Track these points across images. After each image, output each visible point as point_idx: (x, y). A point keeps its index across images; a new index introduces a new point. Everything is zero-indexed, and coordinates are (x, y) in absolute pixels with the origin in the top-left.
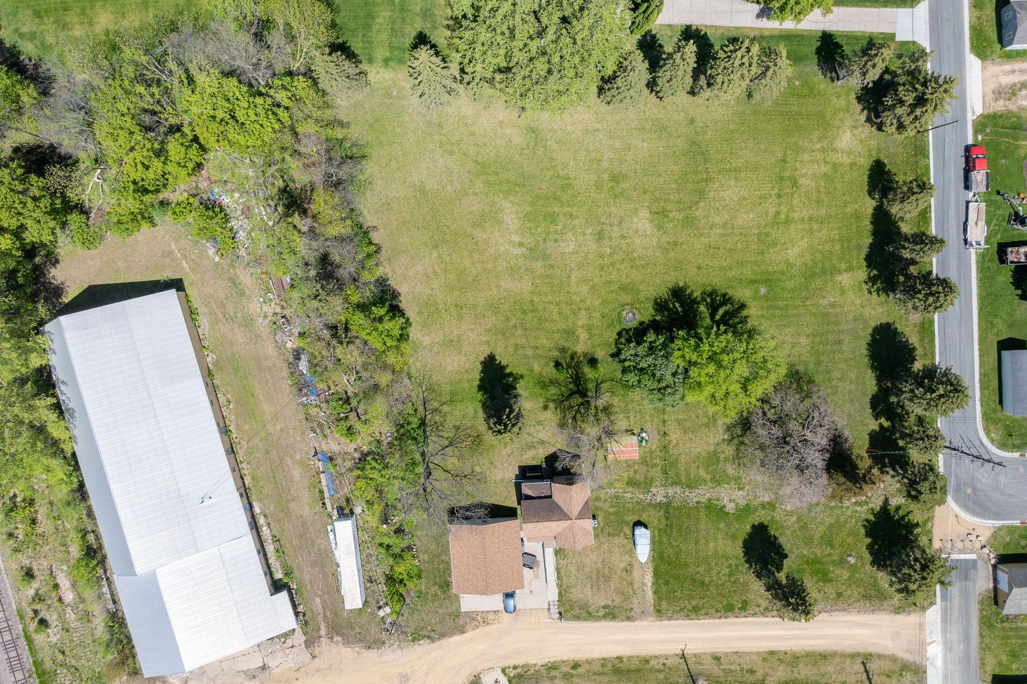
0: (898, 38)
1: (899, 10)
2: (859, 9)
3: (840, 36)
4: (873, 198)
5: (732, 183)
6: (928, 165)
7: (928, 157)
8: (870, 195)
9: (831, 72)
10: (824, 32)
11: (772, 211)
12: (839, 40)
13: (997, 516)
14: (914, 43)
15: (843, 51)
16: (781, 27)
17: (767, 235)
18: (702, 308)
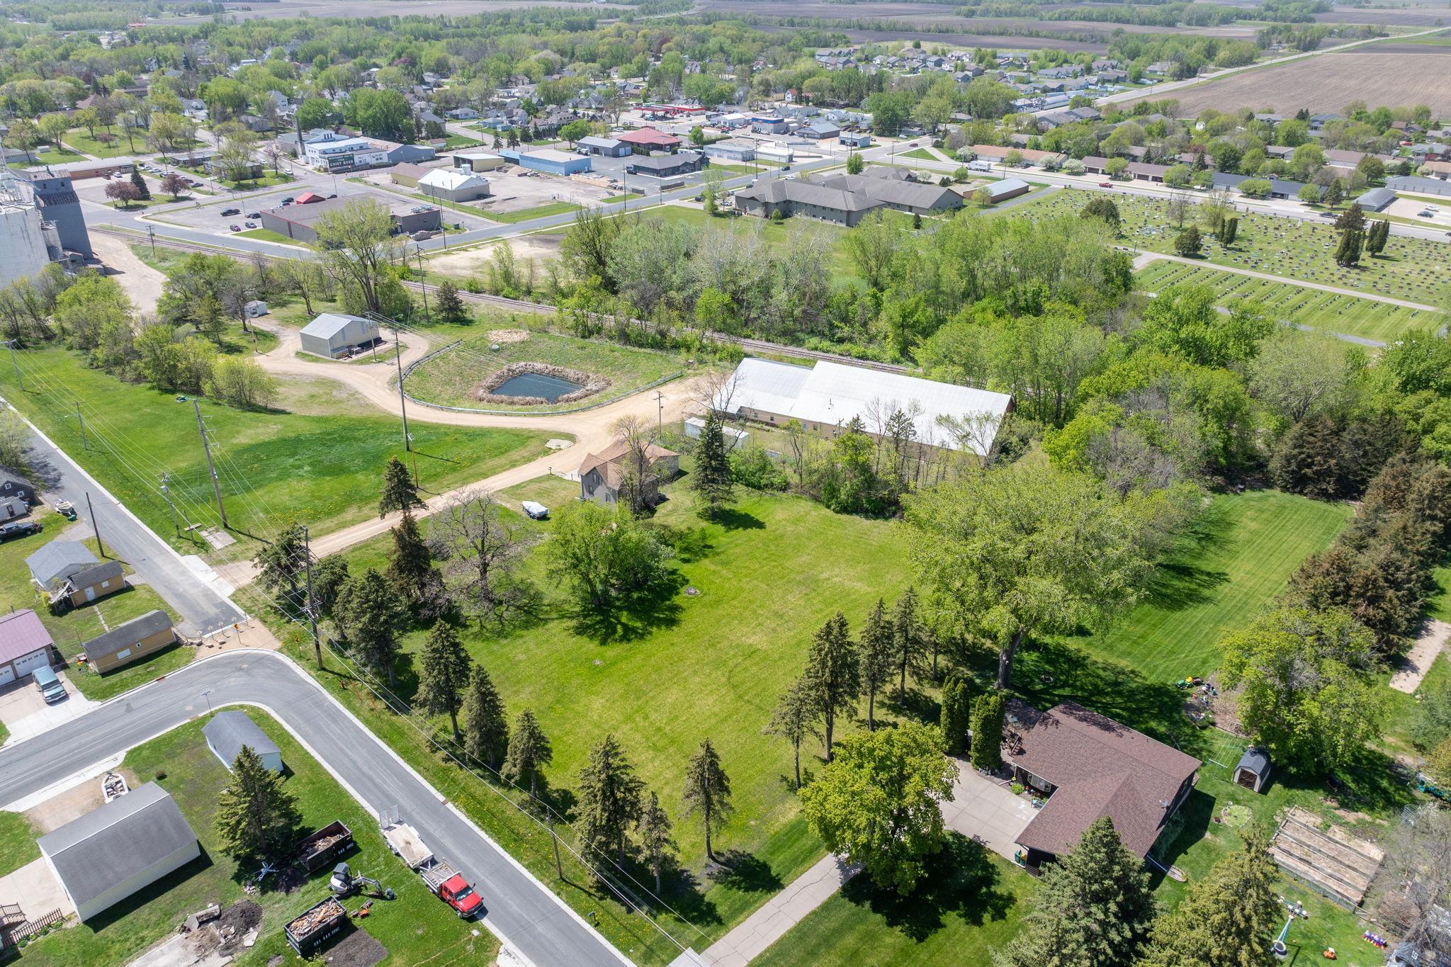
0: (690, 951)
2: (772, 941)
3: (759, 898)
4: (557, 791)
5: (716, 709)
6: (519, 859)
7: (527, 867)
8: (564, 791)
9: (727, 858)
10: (782, 887)
11: (653, 716)
12: (757, 894)
13: (198, 669)
15: (739, 888)
17: (639, 698)
18: (639, 624)
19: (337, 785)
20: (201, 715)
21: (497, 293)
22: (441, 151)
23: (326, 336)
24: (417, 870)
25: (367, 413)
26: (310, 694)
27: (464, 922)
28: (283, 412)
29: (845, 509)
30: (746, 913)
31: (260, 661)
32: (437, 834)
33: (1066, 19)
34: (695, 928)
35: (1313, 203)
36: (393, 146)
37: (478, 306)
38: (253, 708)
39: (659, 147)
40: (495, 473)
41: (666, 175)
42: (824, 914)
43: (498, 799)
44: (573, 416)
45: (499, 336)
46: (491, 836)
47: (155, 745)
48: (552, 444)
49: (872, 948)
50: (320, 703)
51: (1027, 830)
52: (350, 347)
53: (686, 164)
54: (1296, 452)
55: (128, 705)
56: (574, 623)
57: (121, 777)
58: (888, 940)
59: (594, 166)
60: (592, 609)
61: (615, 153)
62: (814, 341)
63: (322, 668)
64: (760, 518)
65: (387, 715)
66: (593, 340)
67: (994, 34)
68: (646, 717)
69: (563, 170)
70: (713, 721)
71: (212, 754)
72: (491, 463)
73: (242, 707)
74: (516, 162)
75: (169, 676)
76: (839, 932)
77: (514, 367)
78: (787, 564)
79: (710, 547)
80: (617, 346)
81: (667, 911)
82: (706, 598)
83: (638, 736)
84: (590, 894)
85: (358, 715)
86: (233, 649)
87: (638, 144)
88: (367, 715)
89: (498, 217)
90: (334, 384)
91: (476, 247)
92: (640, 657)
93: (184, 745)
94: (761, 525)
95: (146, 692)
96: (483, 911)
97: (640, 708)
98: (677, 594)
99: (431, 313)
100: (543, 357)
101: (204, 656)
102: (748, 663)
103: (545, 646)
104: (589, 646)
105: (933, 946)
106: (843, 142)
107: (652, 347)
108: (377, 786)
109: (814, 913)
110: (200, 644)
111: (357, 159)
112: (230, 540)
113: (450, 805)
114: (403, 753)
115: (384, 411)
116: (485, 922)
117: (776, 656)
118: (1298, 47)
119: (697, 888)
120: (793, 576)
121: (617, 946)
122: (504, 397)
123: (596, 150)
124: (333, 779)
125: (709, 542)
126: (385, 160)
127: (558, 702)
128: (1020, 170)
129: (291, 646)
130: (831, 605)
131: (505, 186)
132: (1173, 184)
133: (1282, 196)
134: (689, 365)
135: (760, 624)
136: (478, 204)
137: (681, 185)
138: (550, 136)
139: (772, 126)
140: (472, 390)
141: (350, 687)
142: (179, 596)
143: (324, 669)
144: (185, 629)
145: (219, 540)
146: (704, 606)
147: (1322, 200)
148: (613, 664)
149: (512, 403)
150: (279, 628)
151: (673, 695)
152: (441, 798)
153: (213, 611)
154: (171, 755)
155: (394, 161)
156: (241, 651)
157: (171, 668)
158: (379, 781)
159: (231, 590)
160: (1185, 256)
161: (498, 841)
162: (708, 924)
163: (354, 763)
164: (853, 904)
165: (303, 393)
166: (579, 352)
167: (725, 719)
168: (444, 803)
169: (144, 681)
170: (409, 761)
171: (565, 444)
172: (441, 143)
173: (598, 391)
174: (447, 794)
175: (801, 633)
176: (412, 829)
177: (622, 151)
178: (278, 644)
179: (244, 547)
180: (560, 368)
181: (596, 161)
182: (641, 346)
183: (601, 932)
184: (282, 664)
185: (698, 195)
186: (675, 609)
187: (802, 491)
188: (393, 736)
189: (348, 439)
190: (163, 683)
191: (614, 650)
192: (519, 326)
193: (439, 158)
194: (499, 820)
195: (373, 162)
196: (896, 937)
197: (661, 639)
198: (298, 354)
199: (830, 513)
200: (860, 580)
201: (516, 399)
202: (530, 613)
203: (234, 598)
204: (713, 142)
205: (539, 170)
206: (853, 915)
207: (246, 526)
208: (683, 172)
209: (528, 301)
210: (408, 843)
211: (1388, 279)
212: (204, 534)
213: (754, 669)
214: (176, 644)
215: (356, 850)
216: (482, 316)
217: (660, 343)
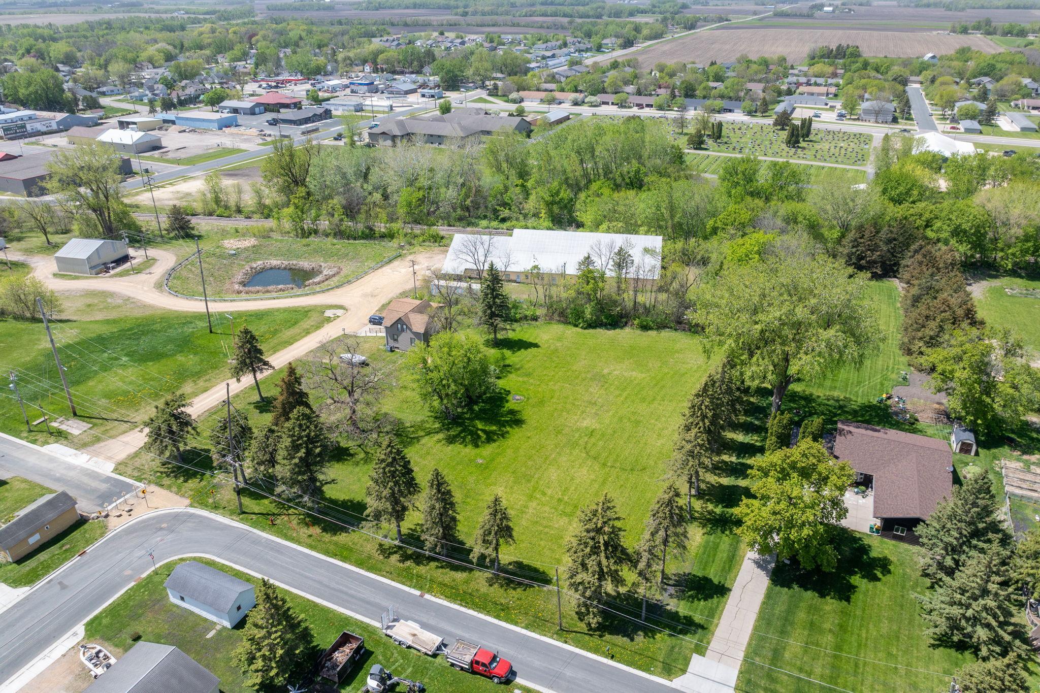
0: (695, 657)
1: (736, 673)
2: (750, 632)
3: (718, 602)
4: (510, 564)
6: (516, 624)
7: (526, 628)
8: (516, 562)
9: (675, 580)
10: (729, 590)
11: (549, 492)
12: (715, 600)
13: (117, 537)
14: (684, 671)
15: (699, 600)
16: (746, 558)
17: (529, 481)
18: (494, 428)
19: (316, 605)
20: (144, 575)
21: (211, 214)
22: (101, 119)
23: (84, 256)
24: (435, 656)
25: (148, 313)
26: (242, 535)
27: (503, 686)
28: (68, 321)
29: (591, 325)
30: (717, 616)
31: (176, 518)
32: (432, 622)
33: (531, 16)
34: (688, 638)
35: (750, 113)
36: (60, 116)
37: (201, 224)
38: (194, 559)
39: (286, 106)
40: (297, 340)
41: (301, 124)
42: (771, 602)
43: (467, 582)
44: (331, 292)
45: (231, 244)
46: (479, 612)
47: (112, 611)
48: (329, 313)
49: (821, 616)
50: (257, 541)
51: (875, 507)
52: (104, 264)
53: (315, 115)
54: (854, 250)
55: (60, 583)
56: (441, 436)
57: (99, 648)
58: (828, 608)
59: (240, 122)
60: (449, 423)
61: (252, 112)
62: (484, 223)
63: (242, 512)
64: (531, 340)
65: (327, 537)
66: (312, 238)
67: (489, 26)
68: (544, 494)
69: (216, 125)
70: (596, 486)
71: (178, 607)
72: (288, 334)
73: (182, 560)
74: (173, 122)
75: (89, 549)
76: (791, 610)
77: (255, 266)
78: (574, 368)
79: (509, 366)
80: (335, 241)
81: (660, 632)
82: (530, 401)
83: (547, 509)
84: (591, 635)
85: (299, 542)
86: (142, 513)
87: (268, 104)
88: (309, 541)
89: (178, 162)
90: (104, 295)
91: (171, 184)
92: (509, 452)
93: (142, 605)
94: (536, 346)
95: (74, 568)
96: (514, 674)
97: (535, 489)
98: (507, 401)
99: (164, 232)
100: (276, 256)
101: (116, 525)
102: (593, 440)
103: (429, 458)
104: (468, 451)
105: (860, 604)
106: (423, 96)
107: (363, 238)
108: (352, 596)
109: (764, 603)
110: (107, 516)
111: (29, 127)
112: (84, 426)
113: (427, 596)
114: (360, 564)
115: (164, 309)
116: (519, 680)
117: (610, 431)
118: (685, 28)
119: (668, 608)
120: (583, 375)
121: (639, 668)
122: (260, 288)
123: (235, 111)
124: (308, 600)
125: (507, 362)
126: (55, 127)
127: (467, 497)
128: (556, 106)
129: (200, 500)
130: (624, 389)
131: (171, 139)
132: (660, 108)
133: (730, 111)
134: (402, 247)
135: (583, 412)
136: (156, 154)
137: (316, 130)
138: (191, 103)
139: (366, 87)
140: (227, 286)
141: (278, 522)
142: (58, 480)
143: (244, 513)
144: (84, 506)
145: (75, 428)
146: (533, 406)
147: (756, 112)
148: (493, 460)
149: (268, 291)
150: (179, 488)
151: (553, 474)
152: (417, 593)
153: (104, 487)
154: (135, 617)
155: (63, 128)
156: (152, 514)
157: (88, 542)
158: (353, 592)
159: (112, 466)
160: (695, 149)
161: (488, 613)
162: (695, 633)
163: (320, 583)
164: (786, 589)
165: (80, 303)
166: (305, 249)
167: (604, 483)
168: (422, 596)
169: (66, 559)
170: (370, 569)
171: (339, 312)
172: (100, 113)
173: (334, 275)
174: (421, 588)
175: (617, 412)
176: (410, 623)
177: (257, 110)
178: (187, 502)
179: (103, 429)
180: (294, 262)
181: (241, 118)
182: (355, 239)
183: (619, 662)
184: (200, 516)
185: (335, 135)
186: (512, 412)
187: (550, 318)
188: (344, 554)
189: (148, 332)
190: (85, 557)
191: (488, 450)
192: (244, 235)
193: (102, 124)
194: (479, 597)
195: (44, 129)
196: (831, 604)
197: (516, 435)
198: (55, 275)
199: (578, 330)
200: (633, 370)
201: (270, 288)
202: (401, 435)
203: (116, 470)
204: (328, 99)
205: (196, 127)
206: (792, 597)
207: (95, 412)
208: (313, 122)
209: (240, 217)
210: (414, 635)
211: (820, 152)
212: (55, 424)
213: (601, 443)
214: (82, 521)
215: (369, 654)
216: (206, 231)
217: (370, 235)
